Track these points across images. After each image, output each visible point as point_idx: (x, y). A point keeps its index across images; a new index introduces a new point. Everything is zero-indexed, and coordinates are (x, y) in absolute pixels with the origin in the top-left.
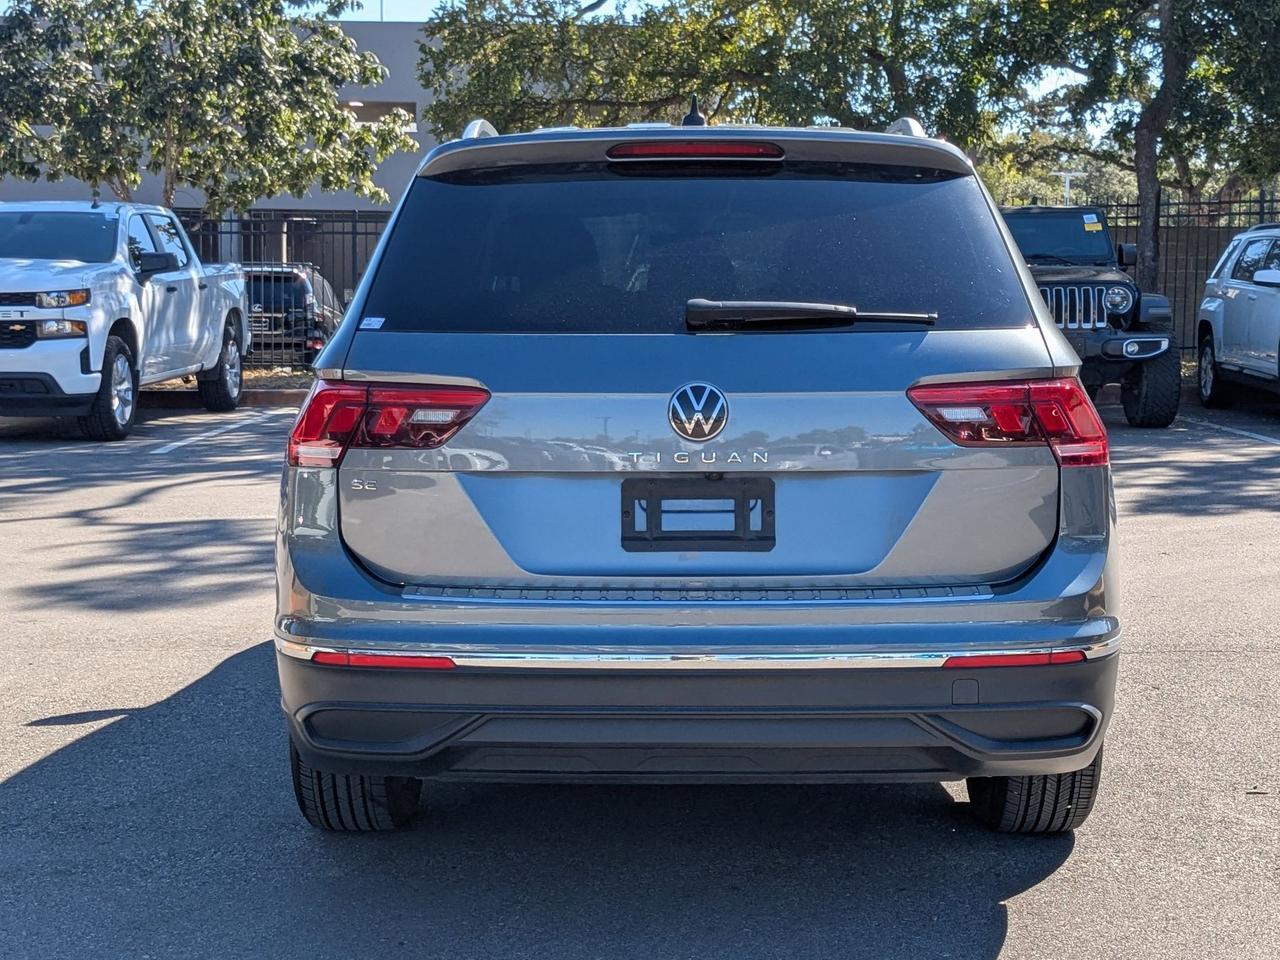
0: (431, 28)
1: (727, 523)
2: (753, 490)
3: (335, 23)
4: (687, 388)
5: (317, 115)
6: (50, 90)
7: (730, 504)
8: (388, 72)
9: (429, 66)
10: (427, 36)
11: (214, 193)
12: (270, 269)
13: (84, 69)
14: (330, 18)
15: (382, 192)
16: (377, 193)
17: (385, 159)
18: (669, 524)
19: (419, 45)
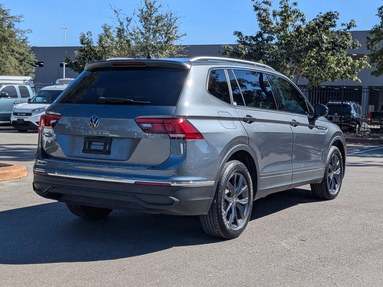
0: (371, 32)
1: (102, 148)
2: (108, 141)
3: (349, 32)
4: (93, 117)
5: (339, 58)
6: (265, 53)
7: (103, 144)
8: (361, 45)
9: (369, 43)
10: (370, 34)
11: (311, 80)
12: (338, 103)
13: (275, 47)
14: (348, 30)
15: (359, 80)
16: (358, 80)
17: (361, 70)
18: (93, 147)
19: (366, 37)
